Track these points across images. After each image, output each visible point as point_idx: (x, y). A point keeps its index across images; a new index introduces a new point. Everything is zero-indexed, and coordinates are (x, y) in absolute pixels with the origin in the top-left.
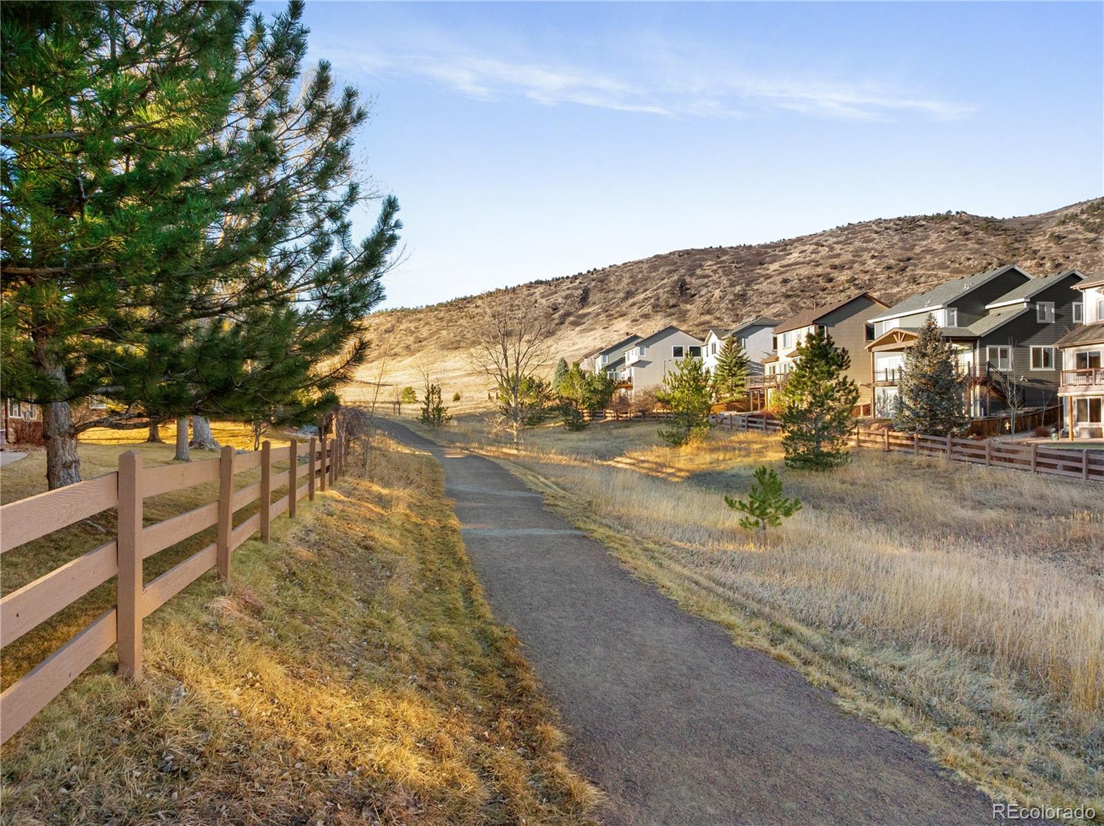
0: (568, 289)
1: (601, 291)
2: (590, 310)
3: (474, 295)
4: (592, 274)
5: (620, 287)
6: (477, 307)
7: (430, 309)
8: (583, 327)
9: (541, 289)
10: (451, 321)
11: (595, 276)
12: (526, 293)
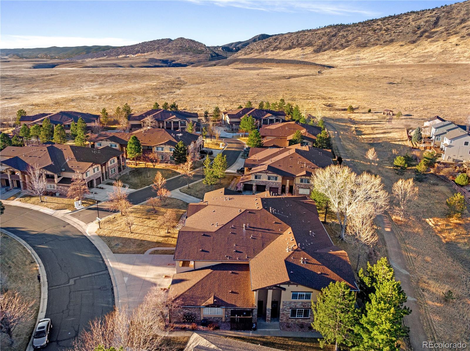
0: (428, 17)
1: (447, 18)
2: (438, 29)
3: (377, 18)
4: (444, 8)
5: (458, 16)
6: (378, 25)
7: (355, 25)
8: (433, 39)
9: (413, 16)
10: (364, 32)
11: (445, 9)
12: (405, 18)
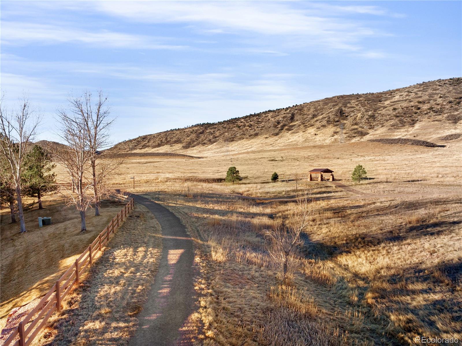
0: (284, 114)
1: (300, 114)
2: (295, 123)
3: (240, 117)
4: (295, 107)
5: (310, 113)
6: (241, 122)
7: (220, 123)
8: (293, 131)
9: (271, 114)
10: (229, 128)
11: (297, 108)
12: (264, 116)
